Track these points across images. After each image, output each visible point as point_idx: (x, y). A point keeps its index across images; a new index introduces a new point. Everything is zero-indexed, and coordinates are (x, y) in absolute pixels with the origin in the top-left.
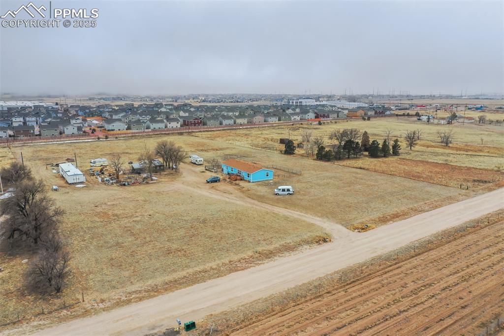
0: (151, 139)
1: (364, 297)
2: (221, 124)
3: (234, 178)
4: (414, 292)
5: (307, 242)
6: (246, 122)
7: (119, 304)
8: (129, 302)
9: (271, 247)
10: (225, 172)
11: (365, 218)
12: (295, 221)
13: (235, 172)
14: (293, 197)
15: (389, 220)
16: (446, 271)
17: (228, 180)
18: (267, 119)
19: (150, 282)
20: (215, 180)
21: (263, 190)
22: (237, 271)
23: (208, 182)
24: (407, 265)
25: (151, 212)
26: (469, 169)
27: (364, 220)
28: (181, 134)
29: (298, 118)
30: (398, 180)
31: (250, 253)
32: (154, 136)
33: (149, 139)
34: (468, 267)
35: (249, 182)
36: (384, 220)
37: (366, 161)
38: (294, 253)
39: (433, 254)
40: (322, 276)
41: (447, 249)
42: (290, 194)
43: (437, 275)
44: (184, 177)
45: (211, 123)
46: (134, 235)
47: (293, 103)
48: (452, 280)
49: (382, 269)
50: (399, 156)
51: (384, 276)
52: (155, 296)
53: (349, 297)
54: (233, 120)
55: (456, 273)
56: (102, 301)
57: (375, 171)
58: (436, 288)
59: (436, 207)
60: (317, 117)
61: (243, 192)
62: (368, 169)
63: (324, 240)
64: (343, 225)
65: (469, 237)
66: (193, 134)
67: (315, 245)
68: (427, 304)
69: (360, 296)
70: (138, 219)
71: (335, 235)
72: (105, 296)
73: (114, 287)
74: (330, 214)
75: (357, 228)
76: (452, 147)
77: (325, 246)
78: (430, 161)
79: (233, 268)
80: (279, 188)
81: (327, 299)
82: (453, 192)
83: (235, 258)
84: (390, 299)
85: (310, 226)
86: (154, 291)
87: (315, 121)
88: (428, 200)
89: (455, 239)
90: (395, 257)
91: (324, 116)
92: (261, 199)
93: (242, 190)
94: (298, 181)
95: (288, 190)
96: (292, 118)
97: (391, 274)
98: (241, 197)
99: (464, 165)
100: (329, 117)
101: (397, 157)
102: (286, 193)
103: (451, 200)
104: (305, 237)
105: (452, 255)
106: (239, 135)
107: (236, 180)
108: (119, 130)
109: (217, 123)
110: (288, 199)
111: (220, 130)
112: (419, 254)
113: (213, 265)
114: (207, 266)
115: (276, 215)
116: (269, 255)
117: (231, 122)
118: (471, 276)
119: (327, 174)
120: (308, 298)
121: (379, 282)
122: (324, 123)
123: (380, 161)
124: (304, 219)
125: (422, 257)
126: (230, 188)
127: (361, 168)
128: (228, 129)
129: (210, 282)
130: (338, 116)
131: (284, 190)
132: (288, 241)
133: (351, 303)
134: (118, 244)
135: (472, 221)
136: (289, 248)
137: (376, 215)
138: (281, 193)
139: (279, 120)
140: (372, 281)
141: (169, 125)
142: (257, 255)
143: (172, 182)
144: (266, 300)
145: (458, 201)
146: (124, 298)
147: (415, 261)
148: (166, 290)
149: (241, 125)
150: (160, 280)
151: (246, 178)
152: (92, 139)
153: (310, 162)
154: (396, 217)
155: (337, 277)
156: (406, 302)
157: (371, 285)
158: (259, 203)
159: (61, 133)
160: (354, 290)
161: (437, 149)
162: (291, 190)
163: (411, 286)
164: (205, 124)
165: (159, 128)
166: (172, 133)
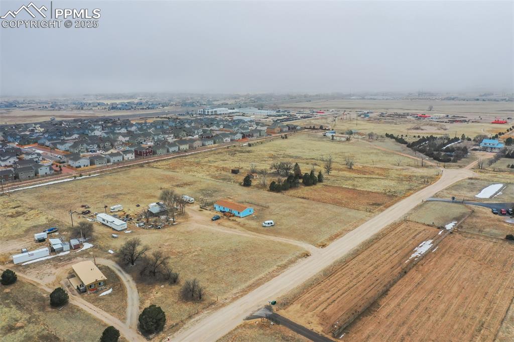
0: (121, 173)
1: (337, 282)
2: (168, 151)
3: (228, 215)
4: (357, 276)
5: (300, 257)
6: (188, 148)
7: (234, 299)
8: (237, 298)
9: (284, 262)
10: (218, 209)
11: (322, 239)
12: (286, 245)
13: (227, 210)
14: (275, 227)
15: (334, 239)
16: (368, 265)
17: (225, 217)
18: (204, 142)
19: (239, 288)
20: (217, 218)
21: (253, 224)
22: (274, 277)
23: (213, 220)
24: (351, 264)
25: (199, 248)
26: (369, 192)
27: (322, 240)
28: (142, 166)
29: (229, 139)
30: (330, 207)
31: (275, 267)
32: (119, 170)
33: (117, 173)
34: (376, 262)
35: (240, 217)
36: (332, 239)
37: (304, 191)
38: (295, 264)
39: (361, 257)
40: (315, 274)
41: (366, 253)
42: (273, 226)
43: (364, 267)
45: (160, 151)
46: (205, 264)
47: (208, 112)
48: (371, 268)
49: (341, 267)
50: (322, 182)
51: (343, 271)
52: (246, 294)
53: (332, 282)
54: (177, 147)
55: (372, 265)
56: (226, 299)
57: (314, 200)
58: (366, 273)
59: (356, 227)
60: (244, 137)
61: (241, 226)
62: (308, 199)
63: (307, 255)
64: (312, 244)
65: (375, 245)
66: (152, 164)
67: (304, 259)
68: (363, 281)
69: (336, 281)
70: (196, 253)
71: (311, 252)
72: (225, 297)
73: (225, 293)
74: (302, 238)
75: (320, 246)
76: (355, 170)
77: (309, 258)
78: (344, 186)
79: (271, 276)
80: (266, 222)
81: (323, 284)
82: (361, 214)
83: (271, 270)
84: (348, 280)
85: (296, 247)
86: (245, 292)
87: (245, 142)
88: (351, 222)
89: (369, 247)
90: (344, 260)
91: (249, 136)
92: (256, 230)
93: (239, 224)
94: (271, 214)
95: (271, 223)
96: (224, 140)
97: (344, 270)
98: (244, 231)
99: (365, 190)
100: (253, 137)
101: (322, 183)
102: (270, 225)
103: (363, 221)
104: (297, 254)
105: (368, 256)
106: (191, 164)
107: (230, 217)
108: (85, 166)
109: (165, 151)
110: (272, 230)
111: (171, 159)
112: (354, 258)
114: (261, 276)
115: (273, 242)
116: (285, 267)
117: (176, 149)
118: (378, 266)
119: (285, 205)
120: (315, 285)
121: (342, 274)
122: (253, 144)
123: (311, 189)
124: (290, 243)
125: (356, 259)
126: (230, 223)
127: (303, 198)
128: (177, 157)
129: (266, 284)
130: (260, 135)
131: (269, 224)
132: (290, 258)
133: (334, 284)
134: (201, 271)
135: (375, 235)
136: (292, 262)
137: (327, 236)
138: (267, 225)
139: (215, 143)
140: (338, 273)
141: (125, 157)
142: (280, 267)
144: (297, 288)
145: (366, 221)
146: (234, 297)
147: (354, 261)
148: (249, 290)
149: (186, 151)
150: (244, 286)
151: (237, 214)
152: (69, 178)
153: (266, 194)
154: (337, 236)
155: (322, 274)
156: (355, 281)
157: (338, 275)
158: (258, 234)
159: (36, 175)
160: (333, 279)
161: (345, 173)
162: (273, 223)
163: (355, 274)
164: (154, 153)
165: (118, 160)
166: (133, 165)
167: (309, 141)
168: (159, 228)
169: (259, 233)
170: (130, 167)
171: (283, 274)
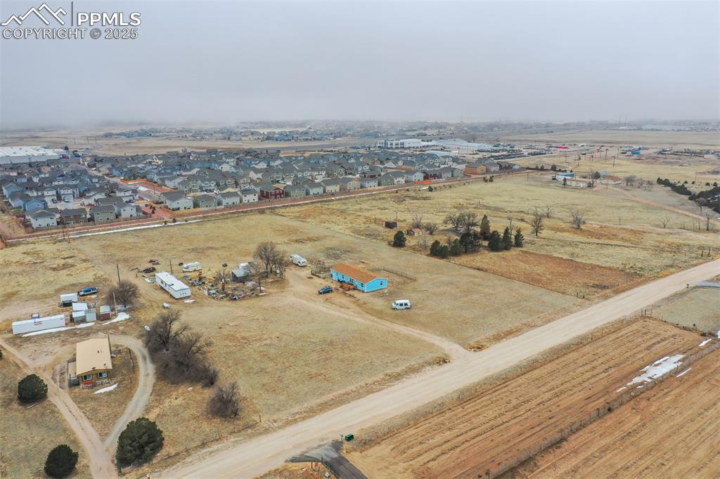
0: (229, 221)
1: (477, 412)
2: (308, 193)
3: (346, 287)
4: (515, 407)
5: (429, 364)
6: (338, 190)
7: (288, 423)
8: (295, 421)
9: (399, 370)
10: (335, 278)
11: (479, 337)
12: (416, 341)
13: (347, 279)
14: (411, 312)
15: (503, 338)
16: (544, 389)
17: (341, 290)
18: (363, 183)
19: (306, 405)
20: (328, 291)
21: (379, 303)
22: (373, 392)
23: (321, 293)
24: (513, 384)
25: (277, 334)
26: (593, 267)
27: (479, 339)
28: (262, 212)
29: (402, 181)
30: (516, 285)
31: (381, 376)
32: (229, 216)
33: (226, 221)
34: (562, 384)
35: (363, 292)
36: (498, 338)
37: (485, 258)
38: (418, 374)
39: (536, 373)
40: (444, 395)
41: (549, 367)
42: (408, 308)
43: (536, 392)
44: (292, 286)
45: (295, 193)
46: (272, 360)
47: (391, 144)
48: (548, 395)
49: (493, 388)
50: (522, 247)
51: (494, 394)
52: (314, 416)
53: (465, 413)
54: (322, 189)
55: (551, 390)
56: (275, 421)
57: (494, 273)
58: (534, 403)
59: (549, 321)
60: (426, 177)
61: (359, 306)
62: (486, 271)
63: (444, 361)
64: (460, 344)
65: (571, 355)
66: (277, 211)
67: (436, 366)
68: (524, 417)
69: (474, 411)
70: (268, 342)
71: (453, 356)
72: (275, 417)
73: (279, 410)
74: (448, 333)
75: (474, 348)
76: (584, 231)
77: (446, 367)
78: (556, 255)
79: (369, 390)
80: (397, 302)
81: (448, 415)
82: (569, 300)
83: (370, 381)
84: (496, 414)
85: (431, 346)
86: (312, 412)
87: (424, 185)
88: (542, 312)
89: (558, 358)
90: (505, 377)
91: (435, 176)
92: (379, 314)
93: (356, 301)
94: (414, 290)
95: (406, 304)
96: (395, 181)
97: (499, 392)
98: (359, 313)
99: (589, 262)
100: (441, 177)
101: (519, 249)
102: (403, 307)
103: (565, 311)
104: (427, 358)
105: (551, 373)
106: (333, 212)
107: (349, 290)
108: (185, 208)
109: (303, 194)
110: (405, 315)
111: (308, 204)
112: (525, 373)
113: (353, 387)
114: (349, 389)
115: (397, 334)
116: (398, 377)
117: (320, 190)
118: (562, 392)
119: (445, 278)
120: (434, 414)
121: (489, 399)
122: (436, 188)
123: (499, 256)
124: (424, 338)
125: (526, 376)
126: (345, 300)
127: (478, 269)
128: (318, 202)
129: (354, 403)
130: (452, 176)
131: (401, 305)
132: (413, 363)
133: (467, 417)
134: (262, 370)
135: (578, 337)
136: (413, 370)
137: (491, 333)
138: (398, 307)
139: (379, 185)
140: (483, 399)
141: (244, 199)
142: (388, 378)
143: (283, 294)
144: (401, 416)
145: (571, 313)
146: (290, 418)
147: (520, 380)
148: (321, 410)
149: (333, 195)
150: (314, 402)
151: (359, 287)
152: (157, 223)
153: (423, 259)
154: (510, 333)
155: (456, 396)
156: (509, 415)
157: (482, 402)
158: (379, 320)
159: (117, 216)
160: (470, 407)
161: (566, 234)
162: (409, 304)
163: (514, 402)
164: (287, 195)
165: (234, 203)
166: (251, 211)
167: (527, 187)
168: (235, 299)
169: (381, 319)
170: (246, 212)
171: (390, 389)
